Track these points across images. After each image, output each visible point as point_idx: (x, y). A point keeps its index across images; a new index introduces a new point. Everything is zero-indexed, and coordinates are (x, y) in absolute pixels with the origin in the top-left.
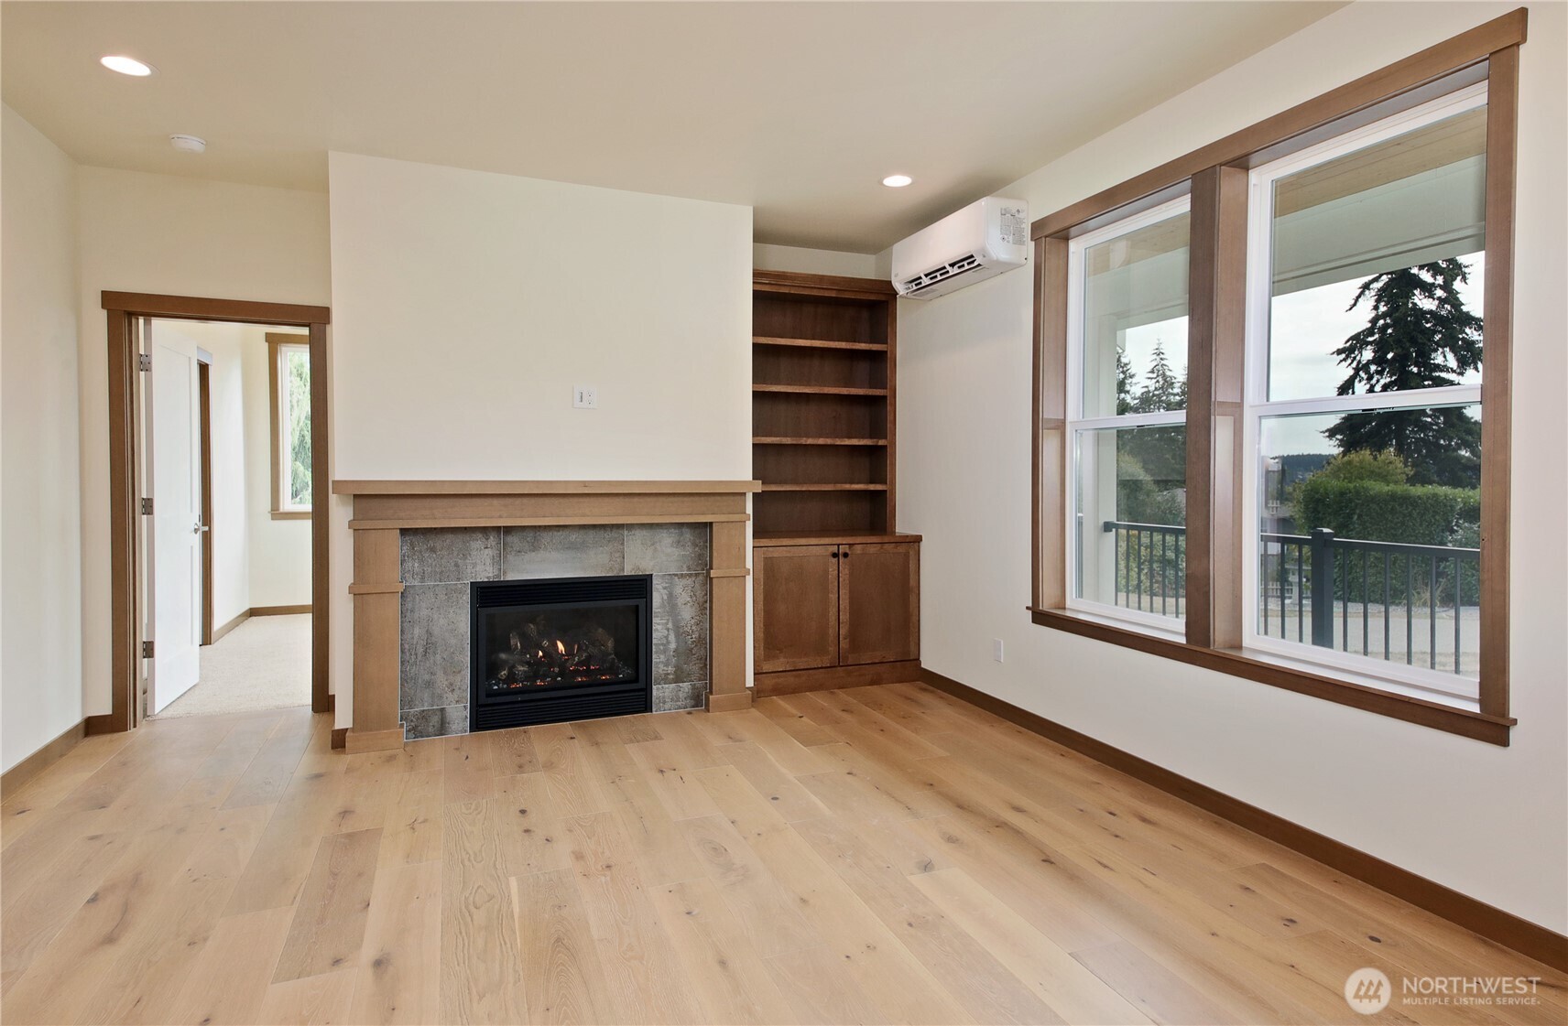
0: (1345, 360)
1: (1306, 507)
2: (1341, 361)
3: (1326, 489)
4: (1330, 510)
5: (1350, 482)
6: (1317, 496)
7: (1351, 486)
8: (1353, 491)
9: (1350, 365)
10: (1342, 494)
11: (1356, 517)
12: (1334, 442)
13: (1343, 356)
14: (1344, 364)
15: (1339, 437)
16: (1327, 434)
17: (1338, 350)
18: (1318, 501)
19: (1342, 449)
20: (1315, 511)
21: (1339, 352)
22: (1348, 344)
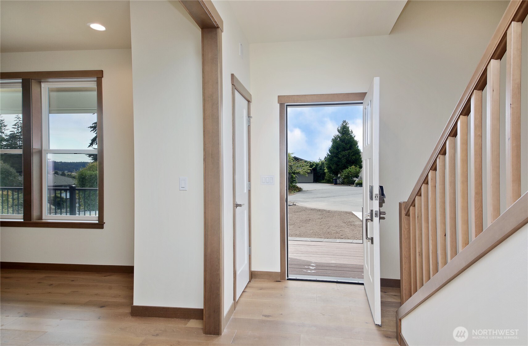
0: (93, 130)
1: (79, 180)
2: (92, 131)
3: (85, 174)
4: (87, 181)
5: (93, 172)
6: (83, 177)
7: (94, 173)
8: (94, 175)
9: (94, 132)
10: (91, 176)
11: (95, 183)
12: (91, 158)
13: (93, 129)
14: (93, 132)
15: (92, 156)
16: (88, 156)
17: (91, 126)
18: (83, 178)
19: (93, 161)
20: (82, 181)
21: (91, 127)
22: (94, 125)
